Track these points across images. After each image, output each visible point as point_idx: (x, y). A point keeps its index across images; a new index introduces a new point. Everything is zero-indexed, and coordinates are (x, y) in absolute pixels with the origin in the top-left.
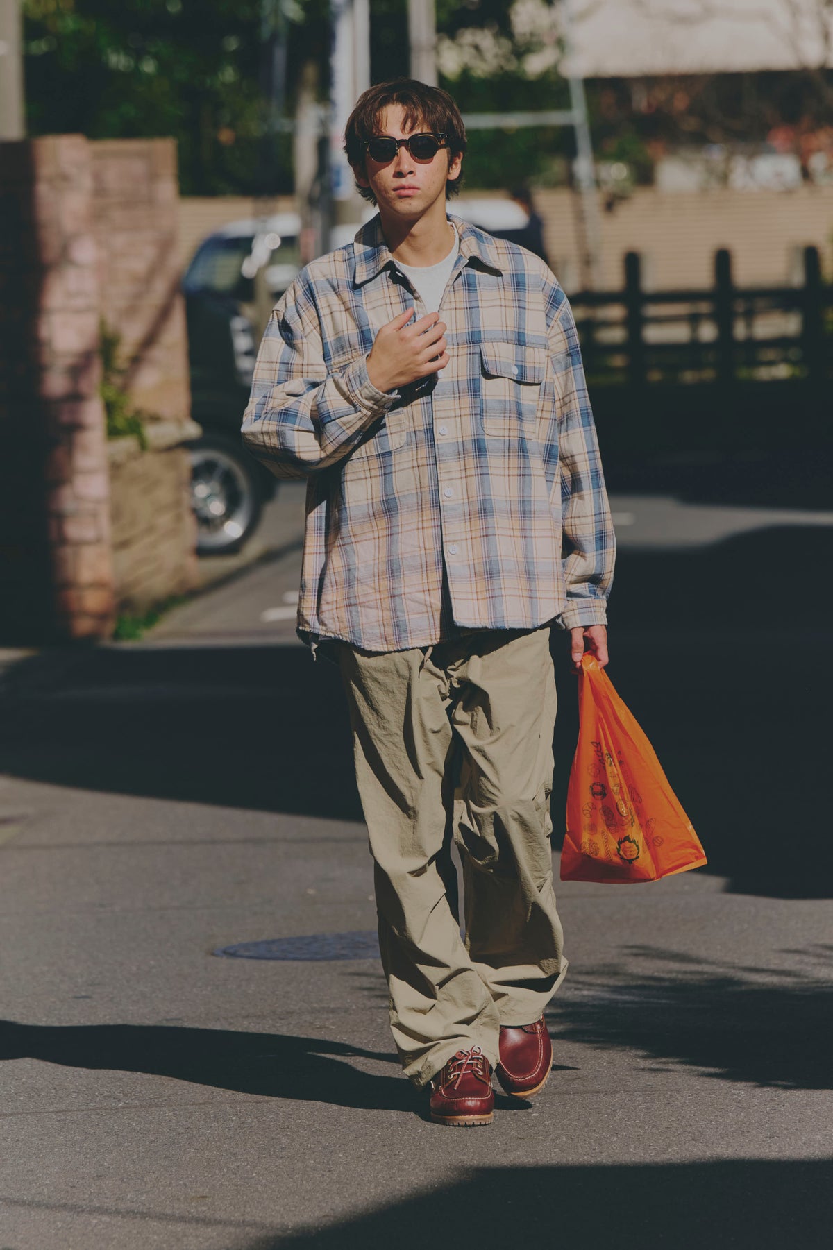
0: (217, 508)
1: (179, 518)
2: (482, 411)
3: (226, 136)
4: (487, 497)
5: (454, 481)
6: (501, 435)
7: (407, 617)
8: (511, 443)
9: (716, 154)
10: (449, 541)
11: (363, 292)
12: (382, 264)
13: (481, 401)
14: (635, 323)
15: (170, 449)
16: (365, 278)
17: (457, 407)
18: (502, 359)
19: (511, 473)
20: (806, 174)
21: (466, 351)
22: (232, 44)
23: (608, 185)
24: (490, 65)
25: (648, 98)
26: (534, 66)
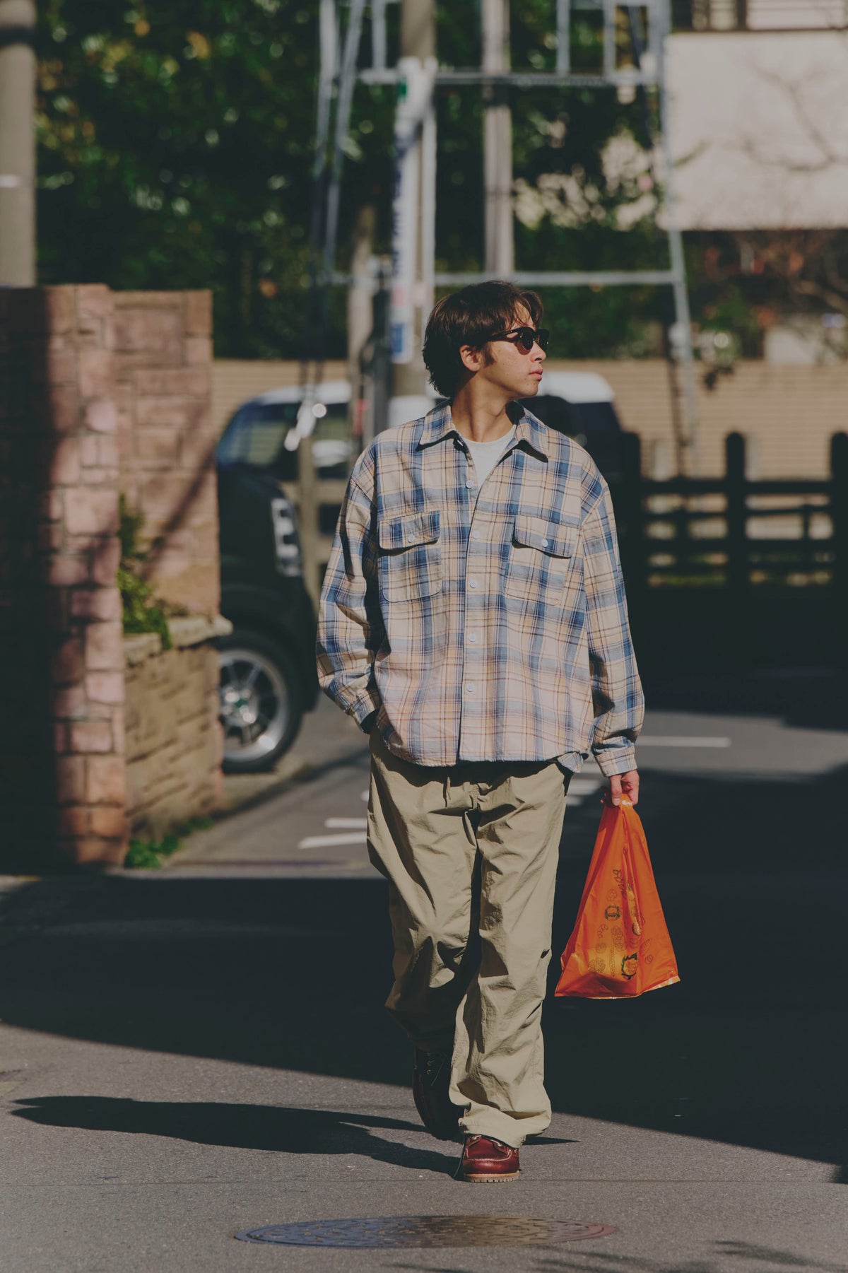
1: (205, 727)
2: (507, 573)
3: (267, 288)
4: (503, 646)
5: (478, 629)
6: (521, 596)
7: (421, 739)
8: (529, 605)
9: (836, 323)
10: (468, 680)
11: (423, 454)
12: (446, 432)
13: (508, 565)
14: (737, 516)
15: (197, 647)
16: (428, 441)
17: (489, 565)
18: (532, 532)
19: (525, 631)
21: (502, 519)
22: (278, 183)
23: (710, 356)
24: (576, 214)
25: (757, 257)
26: (627, 216)
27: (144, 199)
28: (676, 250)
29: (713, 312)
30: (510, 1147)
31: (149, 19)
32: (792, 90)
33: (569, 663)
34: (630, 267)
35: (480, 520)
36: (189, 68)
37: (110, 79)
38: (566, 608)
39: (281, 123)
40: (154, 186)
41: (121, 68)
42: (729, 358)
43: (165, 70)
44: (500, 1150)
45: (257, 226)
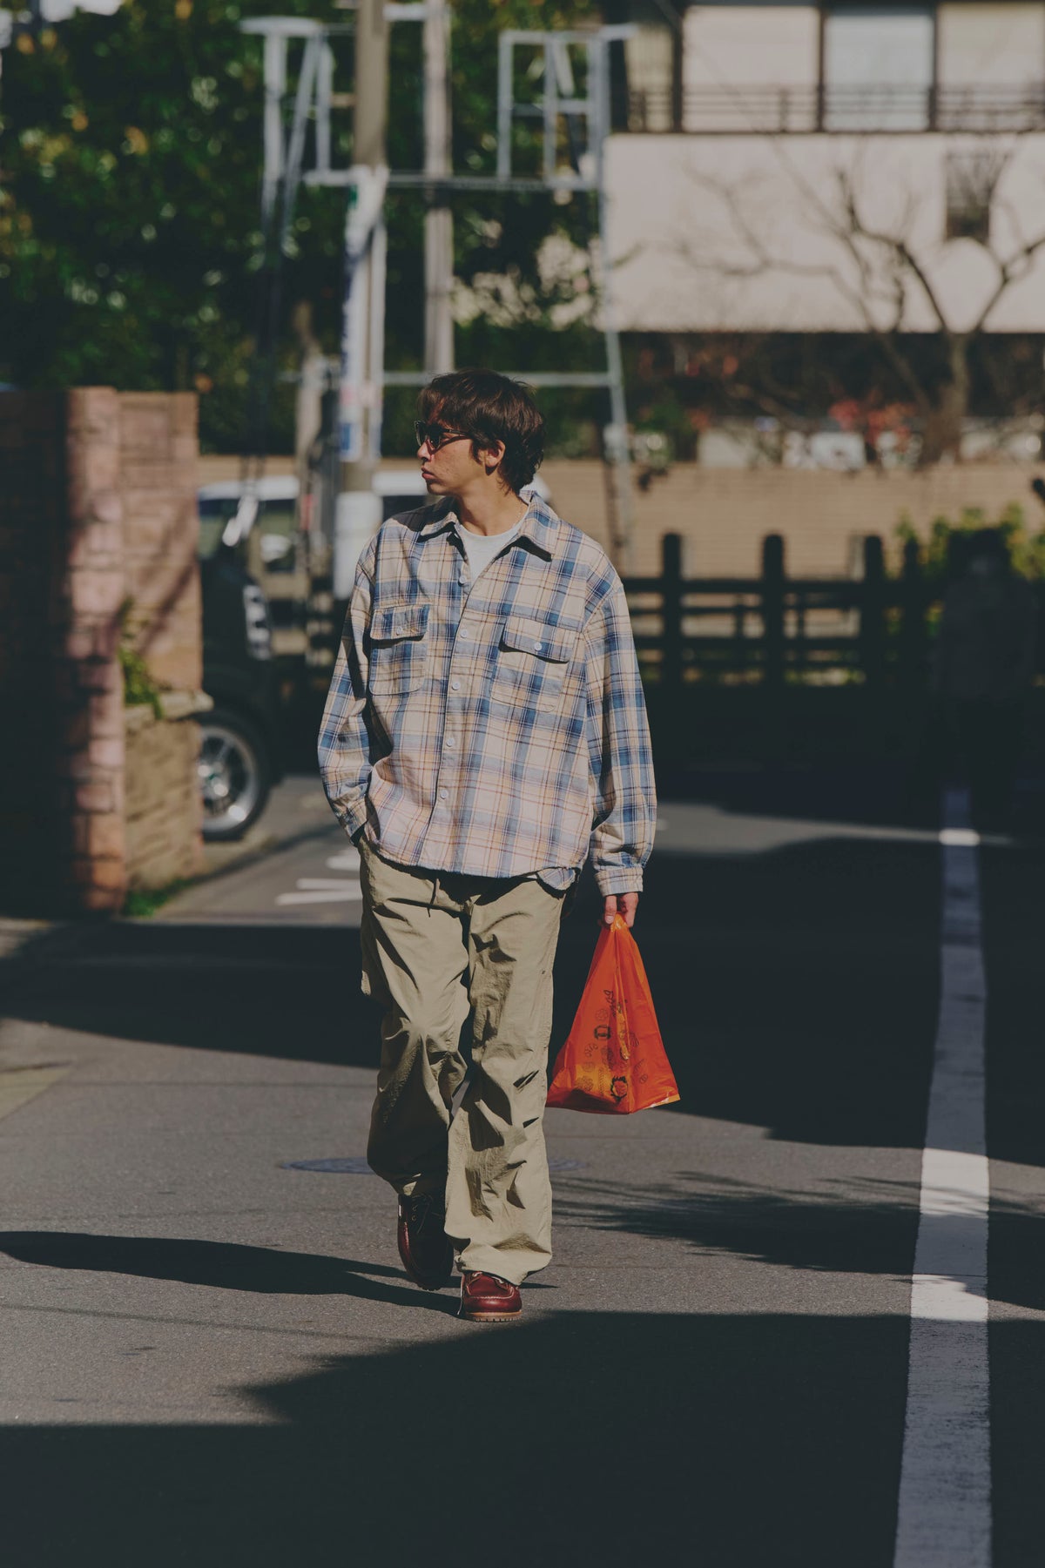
0: (220, 789)
1: (187, 795)
2: (494, 677)
3: (202, 383)
4: (477, 753)
5: (456, 733)
6: (508, 701)
8: (516, 711)
9: (769, 426)
10: (442, 786)
12: (445, 523)
13: (495, 668)
14: (672, 613)
15: (181, 720)
16: (430, 531)
17: (473, 666)
18: (523, 635)
19: (508, 737)
20: (872, 455)
21: (494, 620)
22: (214, 278)
23: (644, 457)
24: (510, 313)
25: (690, 359)
26: (562, 316)
27: (80, 293)
28: (613, 352)
29: (648, 414)
30: (512, 1285)
31: (87, 114)
32: (728, 194)
33: (566, 773)
34: (562, 367)
35: (468, 619)
36: (126, 163)
37: (48, 172)
38: (563, 715)
39: (218, 218)
40: (90, 280)
41: (59, 163)
42: (662, 460)
43: (102, 165)
44: (502, 1287)
45: (194, 321)
